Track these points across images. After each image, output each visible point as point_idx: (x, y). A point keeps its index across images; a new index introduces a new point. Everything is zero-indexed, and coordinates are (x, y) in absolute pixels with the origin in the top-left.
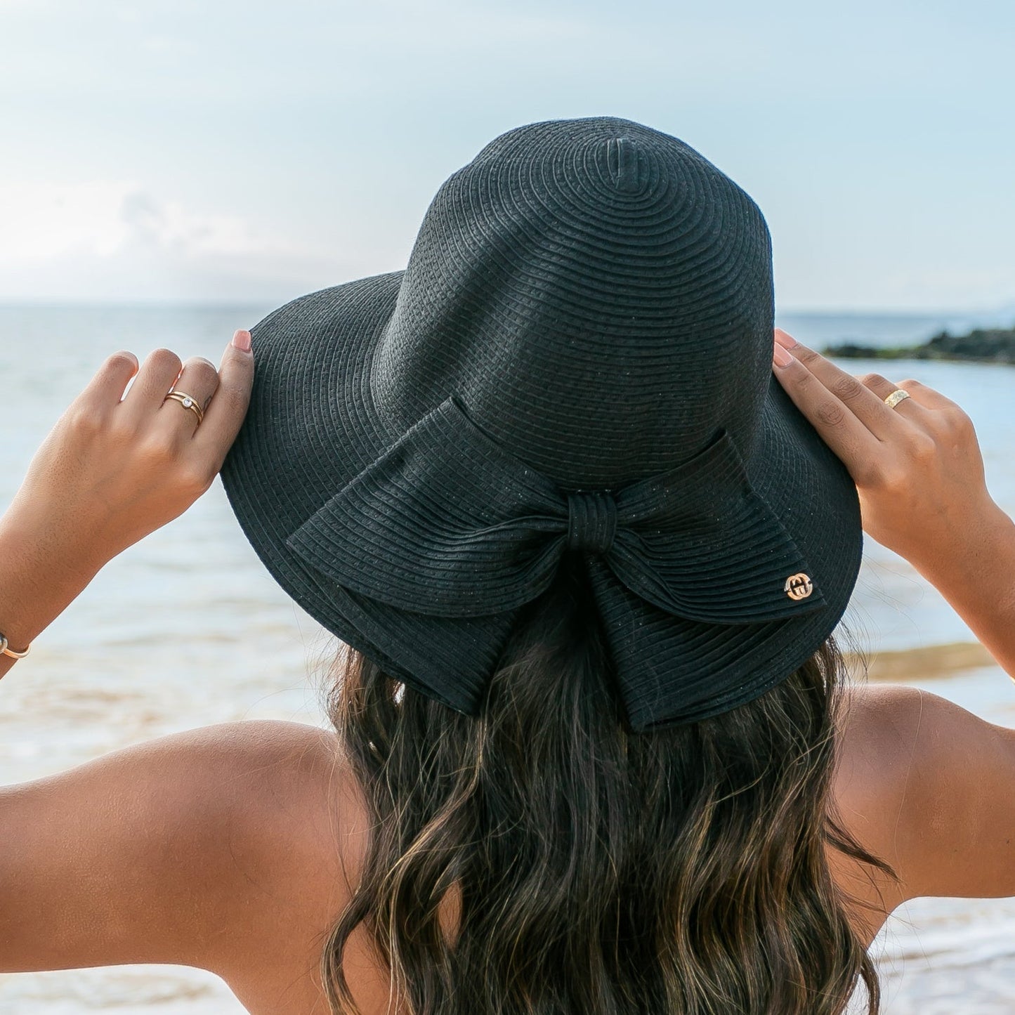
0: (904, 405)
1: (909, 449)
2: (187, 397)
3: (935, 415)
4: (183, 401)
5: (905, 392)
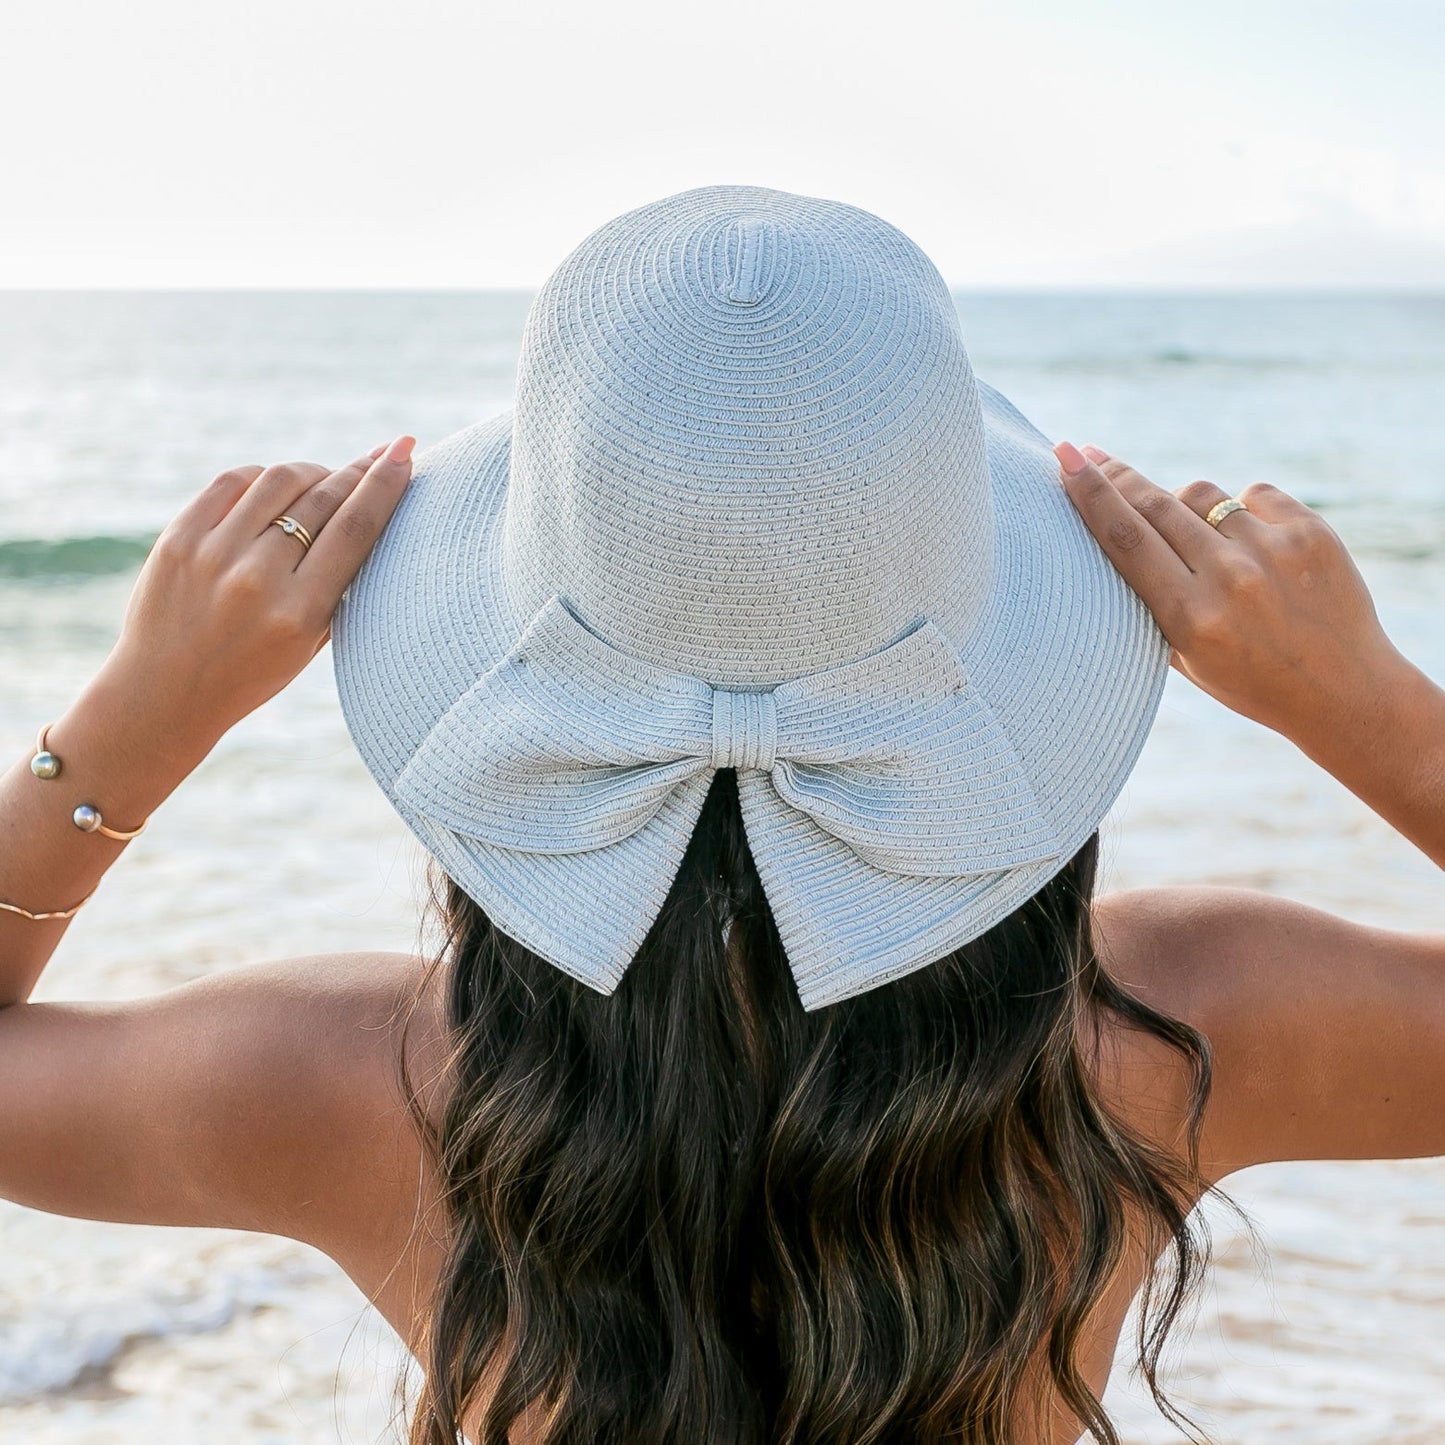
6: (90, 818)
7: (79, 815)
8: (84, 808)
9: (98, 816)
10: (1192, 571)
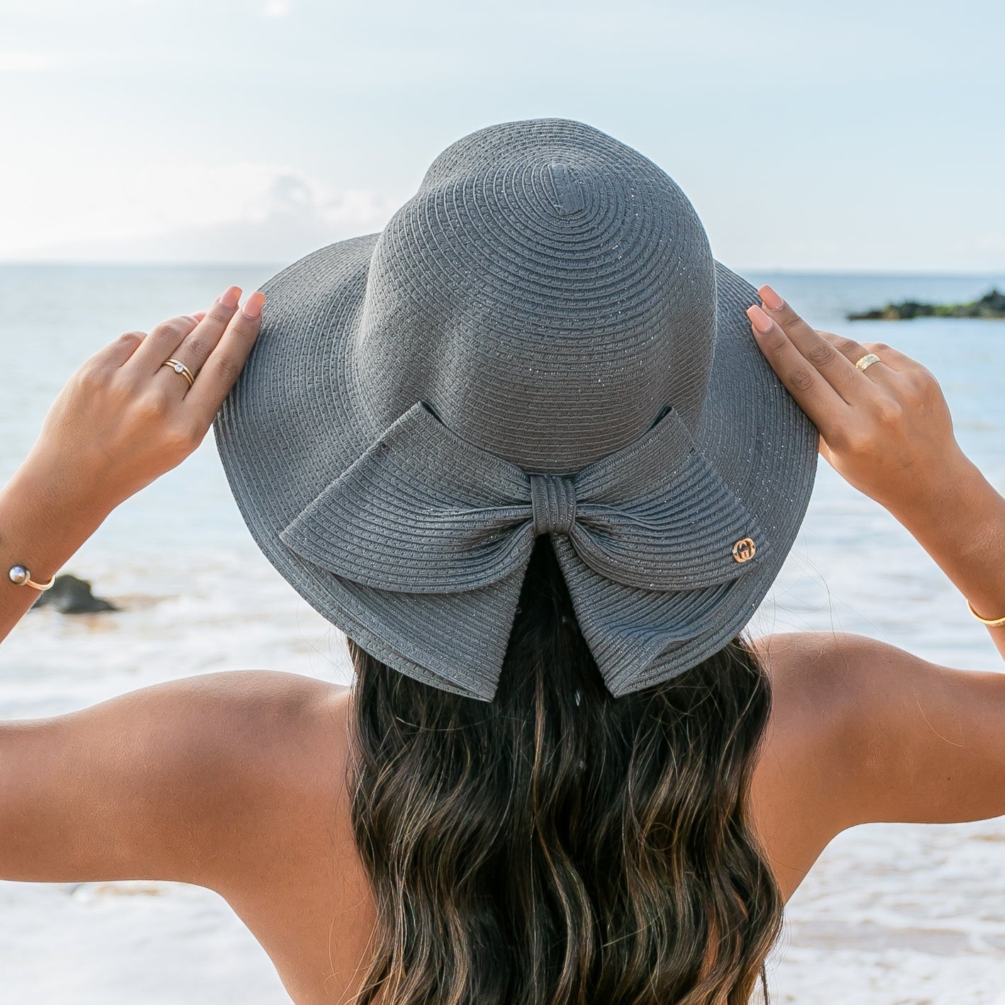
0: (873, 369)
1: (876, 413)
2: (180, 364)
3: (900, 377)
4: (175, 366)
5: (875, 356)
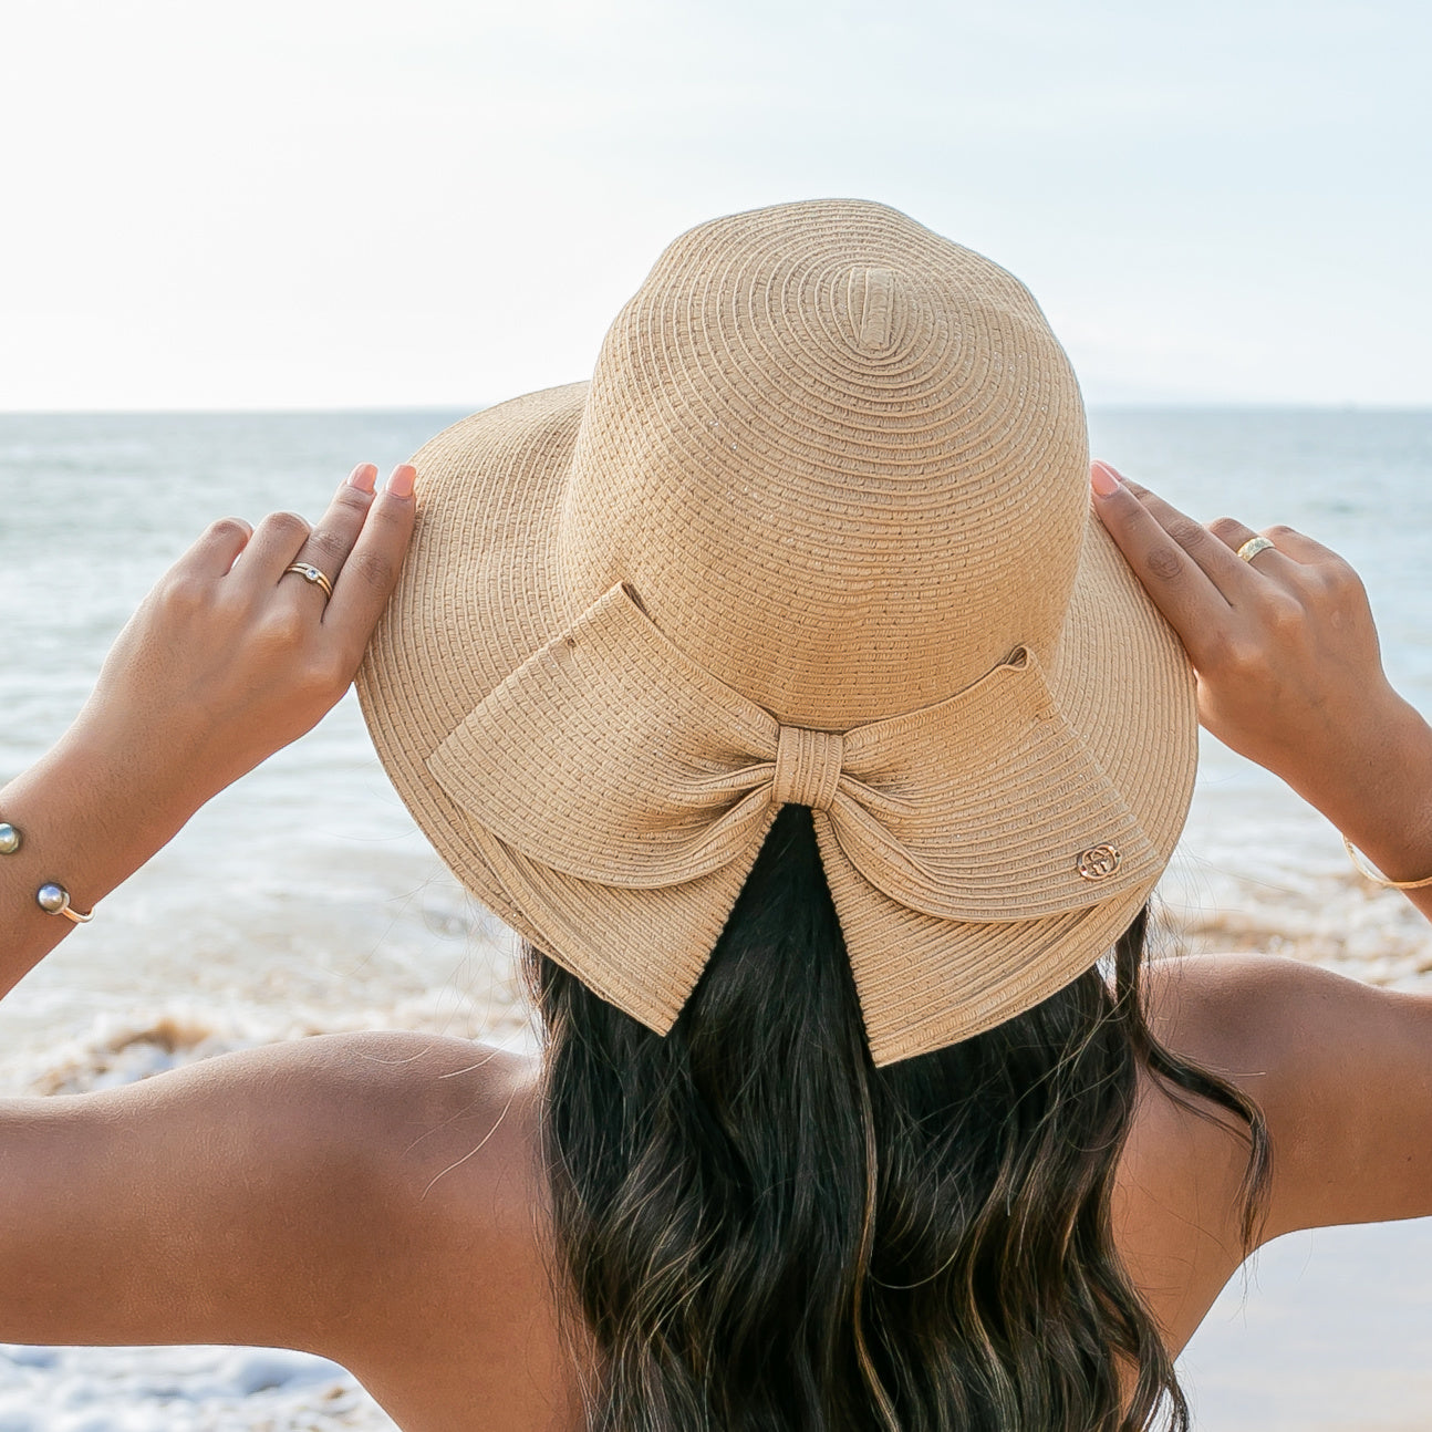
6: (56, 898)
7: (45, 896)
8: (50, 888)
9: (67, 895)
10: (1231, 605)
